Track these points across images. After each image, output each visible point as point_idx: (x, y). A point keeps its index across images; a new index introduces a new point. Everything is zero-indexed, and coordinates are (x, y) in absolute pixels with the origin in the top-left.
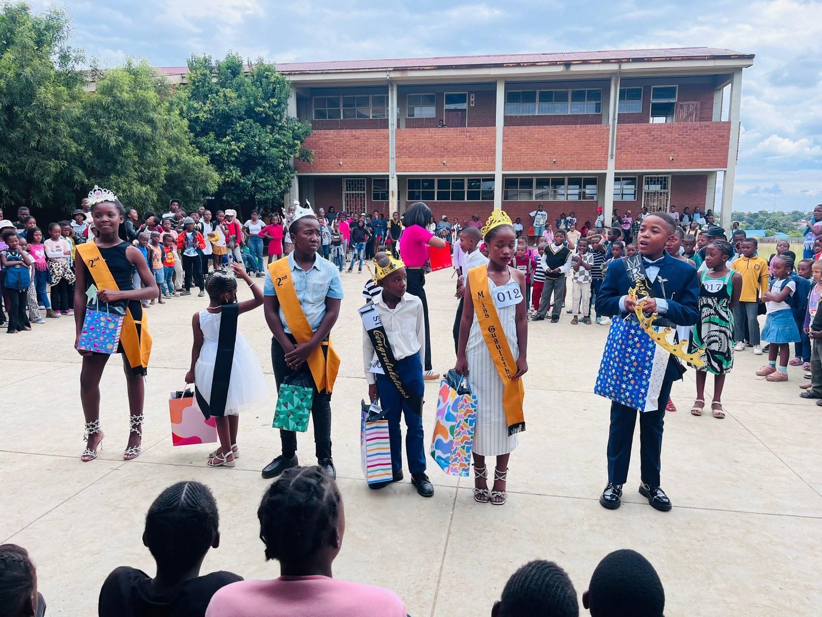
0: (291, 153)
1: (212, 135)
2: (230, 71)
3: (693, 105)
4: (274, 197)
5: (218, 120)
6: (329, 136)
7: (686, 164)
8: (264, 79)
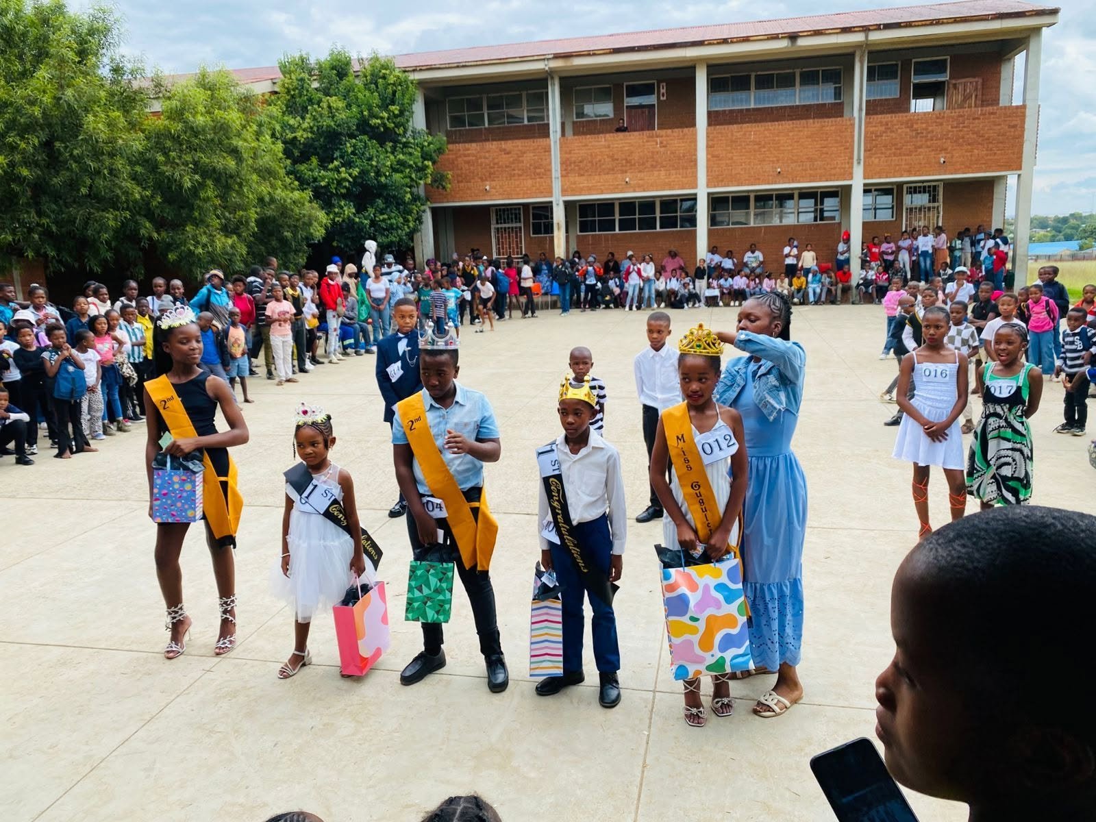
0: (421, 179)
1: (314, 160)
2: (335, 72)
3: (970, 84)
4: (401, 240)
5: (322, 140)
6: (469, 152)
7: (963, 166)
8: (380, 80)
